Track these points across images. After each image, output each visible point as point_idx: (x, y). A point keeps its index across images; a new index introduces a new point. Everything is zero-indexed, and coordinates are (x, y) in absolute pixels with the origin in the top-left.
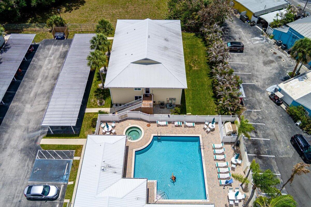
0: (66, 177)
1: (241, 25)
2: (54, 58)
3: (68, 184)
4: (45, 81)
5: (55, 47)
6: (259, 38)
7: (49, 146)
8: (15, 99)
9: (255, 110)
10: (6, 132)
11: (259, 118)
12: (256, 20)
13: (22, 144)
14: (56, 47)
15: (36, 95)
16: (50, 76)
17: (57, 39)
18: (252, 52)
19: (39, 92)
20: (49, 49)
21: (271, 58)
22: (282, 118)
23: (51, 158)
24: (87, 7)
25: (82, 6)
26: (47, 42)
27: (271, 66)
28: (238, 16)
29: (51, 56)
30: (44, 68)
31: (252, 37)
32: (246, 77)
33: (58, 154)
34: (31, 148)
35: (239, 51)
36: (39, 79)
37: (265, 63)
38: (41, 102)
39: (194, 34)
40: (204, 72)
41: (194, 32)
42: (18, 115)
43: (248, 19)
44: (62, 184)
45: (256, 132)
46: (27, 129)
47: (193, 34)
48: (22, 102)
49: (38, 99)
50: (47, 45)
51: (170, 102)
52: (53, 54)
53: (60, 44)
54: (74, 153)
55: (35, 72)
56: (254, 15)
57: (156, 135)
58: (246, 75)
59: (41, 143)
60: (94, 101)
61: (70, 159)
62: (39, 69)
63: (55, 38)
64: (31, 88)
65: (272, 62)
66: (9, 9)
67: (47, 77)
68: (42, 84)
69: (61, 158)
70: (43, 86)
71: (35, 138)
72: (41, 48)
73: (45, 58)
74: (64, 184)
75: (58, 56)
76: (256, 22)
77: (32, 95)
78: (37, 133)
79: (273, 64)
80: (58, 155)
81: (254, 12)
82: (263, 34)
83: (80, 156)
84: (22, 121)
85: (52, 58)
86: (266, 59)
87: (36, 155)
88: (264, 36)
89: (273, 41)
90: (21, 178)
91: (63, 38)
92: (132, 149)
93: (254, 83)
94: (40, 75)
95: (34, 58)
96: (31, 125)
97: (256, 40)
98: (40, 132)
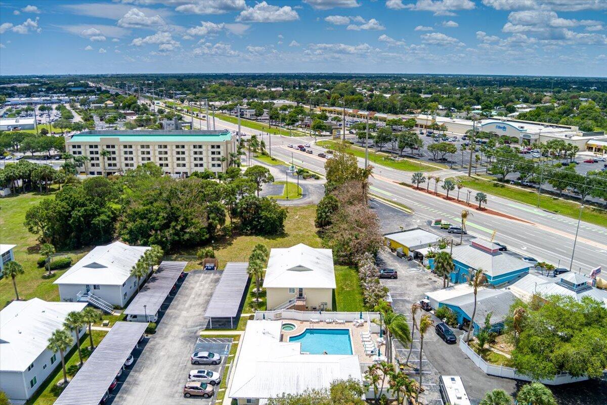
0: (227, 353)
1: (398, 260)
2: (206, 283)
3: (229, 356)
4: (199, 298)
6: (415, 269)
7: (208, 335)
8: (170, 307)
10: (166, 328)
12: (412, 254)
13: (182, 335)
14: (206, 275)
15: (191, 306)
16: (204, 294)
17: (207, 269)
18: (407, 279)
19: (194, 304)
20: (199, 276)
21: (425, 282)
23: (212, 343)
24: (234, 248)
25: (229, 247)
26: (195, 272)
27: (424, 287)
28: (395, 254)
30: (196, 289)
31: (408, 268)
32: (397, 295)
33: (217, 340)
34: (191, 337)
35: (393, 277)
36: (193, 296)
37: (418, 286)
39: (348, 267)
40: (356, 292)
41: (347, 265)
42: (175, 318)
43: (405, 255)
46: (186, 326)
47: (346, 267)
49: (193, 308)
50: (196, 273)
51: (322, 307)
52: (204, 280)
53: (211, 273)
54: (233, 339)
55: (187, 291)
56: (409, 249)
57: (309, 328)
58: (398, 293)
59: (200, 334)
60: (249, 309)
61: (229, 343)
62: (190, 290)
63: (205, 269)
64: (186, 301)
65: (427, 285)
66: (164, 239)
67: (200, 295)
68: (196, 299)
69: (221, 342)
70: (197, 300)
71: (195, 331)
72: (191, 275)
73: (196, 282)
74: (225, 356)
75: (209, 282)
76: (413, 256)
77: (187, 306)
78: (195, 328)
79: (427, 287)
81: (409, 246)
82: (419, 266)
83: (239, 341)
84: (180, 321)
85: (203, 282)
86: (420, 283)
87: (197, 341)
88: (421, 268)
89: (430, 271)
90: (185, 353)
91: (213, 269)
92: (287, 336)
94: (193, 293)
95: (184, 282)
96: (189, 324)
97: (412, 271)
98: (199, 327)
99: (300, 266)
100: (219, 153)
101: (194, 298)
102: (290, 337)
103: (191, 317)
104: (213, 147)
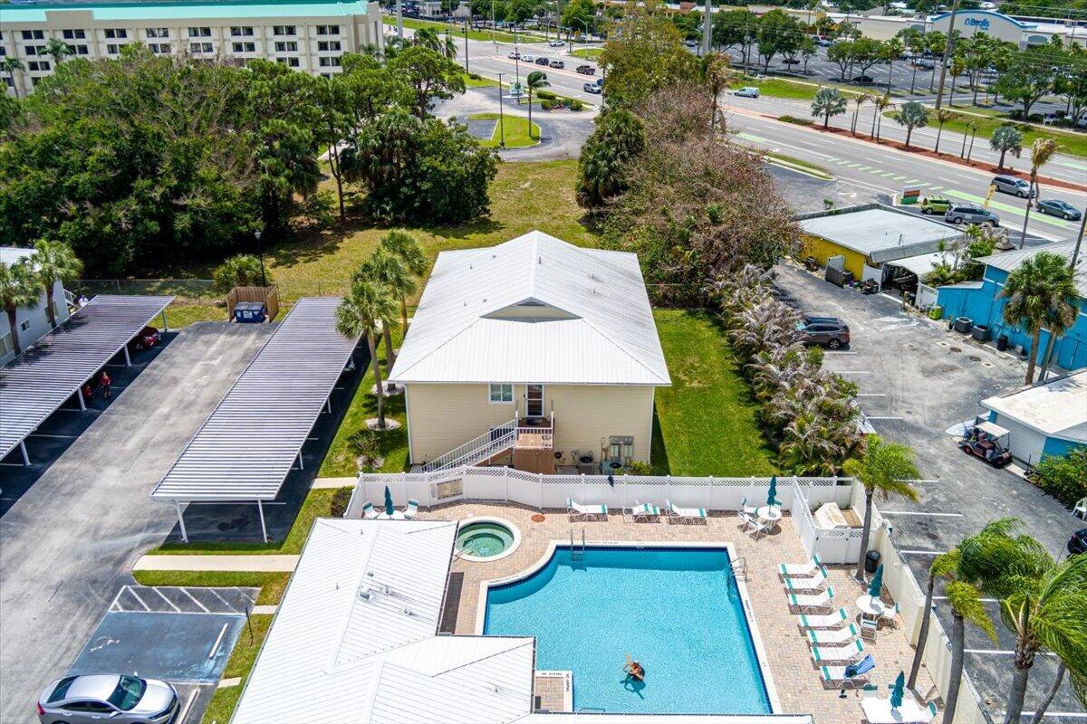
0: (215, 666)
1: (833, 292)
2: (223, 363)
3: (219, 686)
4: (184, 414)
5: (228, 339)
6: (896, 320)
7: (166, 574)
8: (70, 452)
9: (919, 481)
10: (15, 536)
11: (936, 501)
12: (878, 275)
13: (66, 570)
14: (234, 338)
15: (144, 447)
16: (201, 401)
17: (242, 320)
18: (879, 349)
19: (158, 437)
20: (208, 344)
21: (944, 361)
22: (1022, 500)
23: (167, 610)
24: (342, 258)
25: (326, 256)
26: (203, 329)
27: (949, 378)
28: (820, 274)
29: (212, 358)
30: (186, 385)
31: (872, 317)
32: (869, 404)
33: (193, 598)
34: (94, 582)
35: (835, 344)
36: (164, 409)
37: (928, 373)
38: (158, 463)
39: (683, 312)
40: (726, 393)
41: (682, 307)
42: (71, 494)
43: (850, 279)
44: (195, 687)
45: (933, 537)
46: (94, 532)
47: (679, 313)
48: (94, 462)
49: (149, 454)
50: (202, 333)
51: (614, 452)
52: (220, 353)
53: (249, 332)
54: (256, 595)
55: (154, 391)
56: (868, 260)
57: (567, 543)
58: (870, 398)
59: (137, 568)
60: (347, 459)
61: (238, 614)
62: (167, 385)
63: (235, 320)
64: (134, 428)
65: (952, 369)
67: (190, 405)
68: (172, 420)
69: (205, 609)
70: (173, 425)
71: (119, 554)
72: (184, 339)
73: (194, 361)
74: (200, 686)
75: (235, 359)
76: (879, 280)
77: (131, 445)
78: (127, 540)
79: (956, 375)
80: (196, 601)
81: (867, 252)
82: (905, 309)
84: (81, 511)
85: (216, 362)
86: (927, 362)
87: (110, 600)
88: (912, 315)
89: (943, 325)
90: (38, 667)
91: (258, 319)
92: (477, 582)
93: (901, 415)
94: (170, 399)
95: (155, 362)
96: (112, 520)
97: (887, 323)
98: (140, 537)
99: (531, 303)
100: (338, 46)
101: (167, 417)
102: (491, 589)
103: (129, 490)
104: (321, 30)
